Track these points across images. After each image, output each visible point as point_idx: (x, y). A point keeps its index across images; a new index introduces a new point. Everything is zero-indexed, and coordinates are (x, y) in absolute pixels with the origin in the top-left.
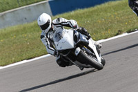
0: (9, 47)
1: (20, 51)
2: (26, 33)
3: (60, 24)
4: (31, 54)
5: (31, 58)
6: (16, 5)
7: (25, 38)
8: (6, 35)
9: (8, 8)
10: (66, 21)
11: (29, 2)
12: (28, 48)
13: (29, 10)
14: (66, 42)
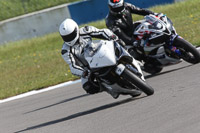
0: (11, 72)
1: (26, 76)
2: (34, 52)
3: (89, 34)
4: (43, 82)
5: (42, 88)
6: (20, 10)
7: (34, 58)
8: (6, 55)
9: (9, 15)
10: (97, 30)
11: (39, 7)
12: (37, 73)
13: (40, 18)
14: (103, 57)
